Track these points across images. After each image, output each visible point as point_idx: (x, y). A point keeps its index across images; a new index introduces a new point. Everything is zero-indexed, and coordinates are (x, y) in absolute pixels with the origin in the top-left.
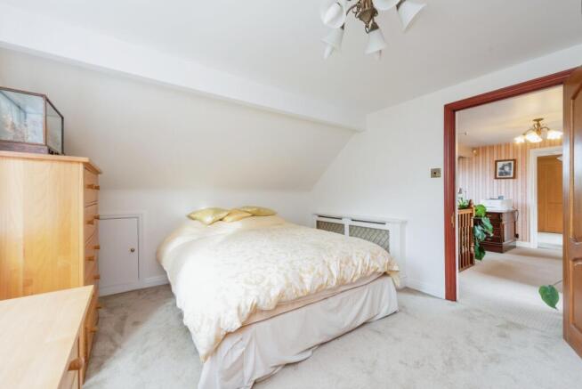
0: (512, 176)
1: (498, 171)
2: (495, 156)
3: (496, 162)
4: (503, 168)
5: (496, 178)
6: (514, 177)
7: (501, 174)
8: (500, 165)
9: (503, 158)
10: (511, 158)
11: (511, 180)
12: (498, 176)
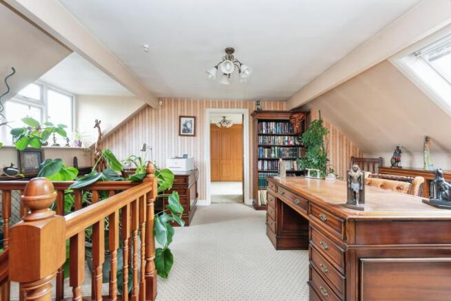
0: (193, 134)
1: (182, 127)
2: (179, 112)
3: (180, 117)
4: (185, 125)
5: (180, 135)
6: (194, 135)
7: (184, 131)
8: (183, 120)
9: (186, 115)
10: (192, 115)
11: (192, 138)
12: (182, 133)
